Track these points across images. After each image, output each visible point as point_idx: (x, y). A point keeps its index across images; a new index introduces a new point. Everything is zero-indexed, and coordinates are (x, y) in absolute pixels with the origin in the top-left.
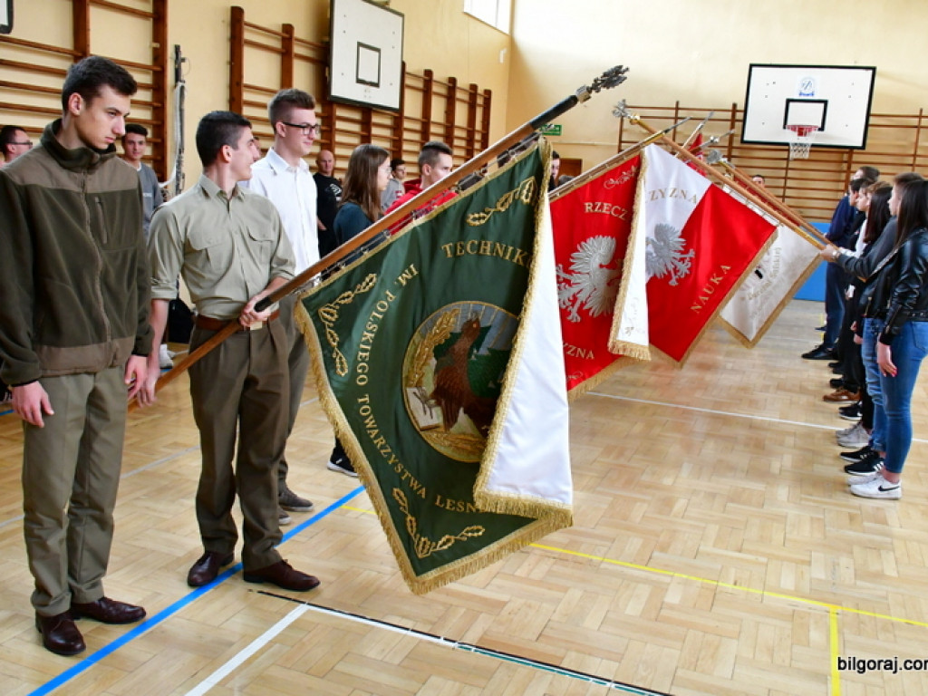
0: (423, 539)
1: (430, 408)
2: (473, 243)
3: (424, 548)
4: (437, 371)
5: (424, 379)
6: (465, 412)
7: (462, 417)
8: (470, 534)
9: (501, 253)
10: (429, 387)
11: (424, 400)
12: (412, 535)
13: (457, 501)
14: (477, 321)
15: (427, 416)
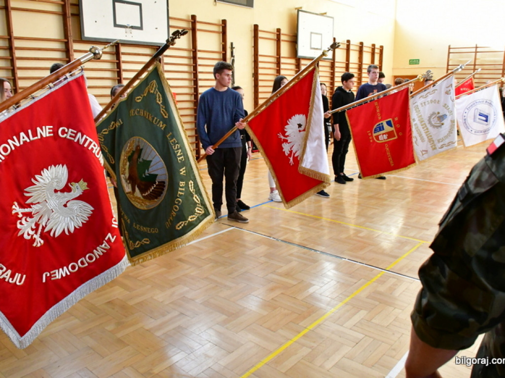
0: (131, 241)
1: (128, 184)
2: (137, 110)
3: (132, 246)
4: (129, 167)
5: (126, 171)
6: (138, 187)
7: (137, 190)
9: (146, 115)
10: (127, 175)
11: (126, 180)
13: (140, 225)
14: (139, 146)
15: (127, 188)
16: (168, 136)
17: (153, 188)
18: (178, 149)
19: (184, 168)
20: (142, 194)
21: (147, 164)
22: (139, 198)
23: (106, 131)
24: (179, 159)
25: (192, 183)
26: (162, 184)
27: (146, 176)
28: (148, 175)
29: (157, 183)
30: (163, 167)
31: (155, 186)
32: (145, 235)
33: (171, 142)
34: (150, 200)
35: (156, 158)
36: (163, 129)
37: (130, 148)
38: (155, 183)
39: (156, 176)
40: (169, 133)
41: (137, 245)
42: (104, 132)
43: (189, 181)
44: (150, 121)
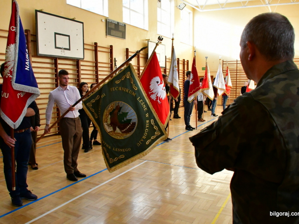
0: (111, 159)
1: (110, 127)
2: (117, 88)
3: (111, 161)
4: (111, 118)
5: (108, 121)
6: (118, 127)
7: (117, 129)
8: (121, 157)
9: (123, 90)
10: (109, 122)
11: (108, 125)
12: (108, 158)
13: (118, 149)
14: (119, 106)
15: (109, 129)
16: (138, 99)
17: (129, 127)
18: (143, 105)
19: (148, 114)
20: (121, 131)
21: (126, 114)
22: (119, 133)
23: (94, 101)
24: (144, 109)
25: (153, 120)
26: (134, 124)
27: (125, 121)
28: (126, 120)
29: (131, 124)
30: (135, 115)
31: (130, 125)
32: (121, 153)
33: (140, 102)
34: (126, 133)
35: (132, 110)
36: (134, 96)
37: (111, 108)
38: (130, 123)
39: (131, 120)
40: (138, 97)
41: (116, 159)
42: (92, 101)
43: (151, 119)
44: (127, 92)
